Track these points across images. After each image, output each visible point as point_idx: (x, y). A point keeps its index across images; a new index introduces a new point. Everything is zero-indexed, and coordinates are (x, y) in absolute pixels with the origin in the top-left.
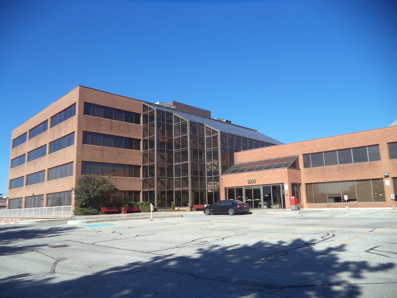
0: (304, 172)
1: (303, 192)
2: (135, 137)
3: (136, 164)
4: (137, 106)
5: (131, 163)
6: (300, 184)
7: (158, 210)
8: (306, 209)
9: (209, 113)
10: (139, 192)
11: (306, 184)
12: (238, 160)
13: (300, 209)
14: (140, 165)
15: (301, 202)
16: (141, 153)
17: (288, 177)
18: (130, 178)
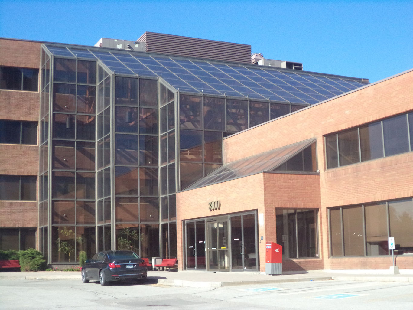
0: (325, 179)
1: (323, 229)
2: (23, 118)
3: (23, 172)
4: (28, 54)
5: (13, 170)
6: (317, 210)
7: (55, 267)
8: (327, 271)
9: (247, 50)
10: (34, 230)
11: (331, 209)
12: (228, 156)
13: (308, 271)
14: (35, 175)
15: (317, 256)
16: (37, 151)
17: (265, 195)
18: (11, 203)
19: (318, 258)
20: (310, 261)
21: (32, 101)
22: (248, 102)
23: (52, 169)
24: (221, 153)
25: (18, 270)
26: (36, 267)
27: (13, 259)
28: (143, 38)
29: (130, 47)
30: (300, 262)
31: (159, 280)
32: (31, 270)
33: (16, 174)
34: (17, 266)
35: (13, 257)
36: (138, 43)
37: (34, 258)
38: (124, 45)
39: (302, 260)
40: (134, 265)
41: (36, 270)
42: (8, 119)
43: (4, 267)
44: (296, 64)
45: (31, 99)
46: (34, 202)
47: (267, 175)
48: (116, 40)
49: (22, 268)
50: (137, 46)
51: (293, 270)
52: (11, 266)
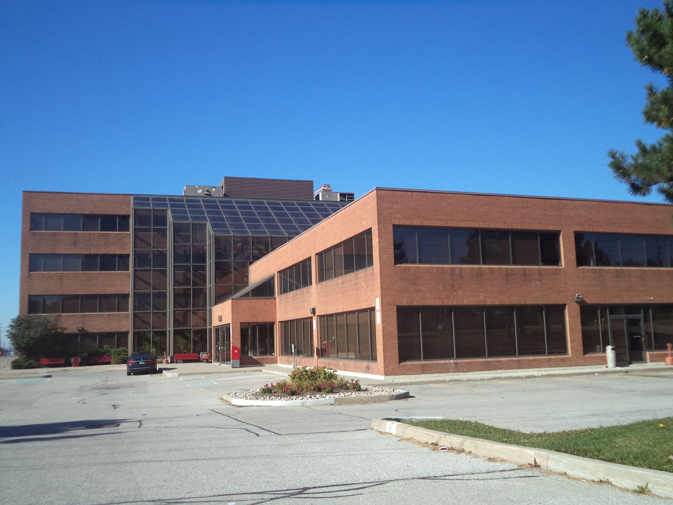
0: (278, 302)
4: (121, 204)
9: (309, 185)
10: (127, 333)
12: (251, 280)
14: (127, 293)
15: (273, 354)
16: (129, 275)
17: (232, 314)
18: (109, 314)
19: (274, 355)
20: (266, 358)
21: (125, 239)
22: (270, 239)
23: (134, 290)
24: (247, 277)
25: (109, 363)
26: (120, 361)
27: (108, 356)
28: (221, 183)
29: (208, 191)
30: (259, 359)
31: (163, 371)
32: (116, 364)
33: (113, 293)
34: (109, 360)
35: (108, 354)
36: (215, 187)
37: (120, 354)
38: (203, 191)
39: (260, 357)
40: (145, 362)
41: (120, 364)
42: (107, 253)
43: (99, 362)
44: (348, 195)
45: (124, 238)
46: (126, 313)
47: (234, 301)
48: (197, 187)
49: (112, 363)
50: (214, 190)
51: (253, 364)
52: (105, 361)
